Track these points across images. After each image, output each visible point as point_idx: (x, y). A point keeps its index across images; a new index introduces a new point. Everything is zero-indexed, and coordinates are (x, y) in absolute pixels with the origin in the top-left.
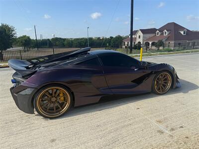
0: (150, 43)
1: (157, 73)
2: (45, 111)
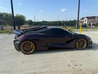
0: (92, 24)
1: (78, 39)
2: (24, 51)
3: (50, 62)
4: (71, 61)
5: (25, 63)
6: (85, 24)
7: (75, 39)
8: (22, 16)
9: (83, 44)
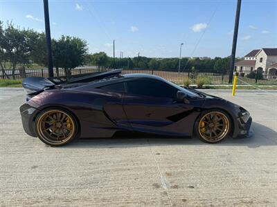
3: (109, 171)
4: (168, 174)
5: (37, 169)
6: (260, 69)
7: (195, 109)
8: (78, 41)
9: (221, 127)
